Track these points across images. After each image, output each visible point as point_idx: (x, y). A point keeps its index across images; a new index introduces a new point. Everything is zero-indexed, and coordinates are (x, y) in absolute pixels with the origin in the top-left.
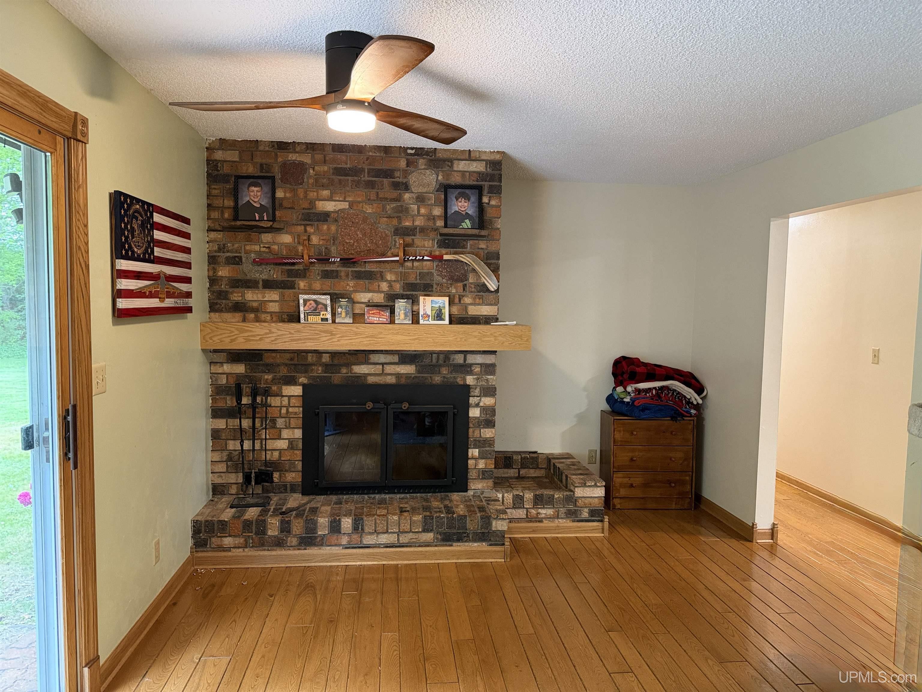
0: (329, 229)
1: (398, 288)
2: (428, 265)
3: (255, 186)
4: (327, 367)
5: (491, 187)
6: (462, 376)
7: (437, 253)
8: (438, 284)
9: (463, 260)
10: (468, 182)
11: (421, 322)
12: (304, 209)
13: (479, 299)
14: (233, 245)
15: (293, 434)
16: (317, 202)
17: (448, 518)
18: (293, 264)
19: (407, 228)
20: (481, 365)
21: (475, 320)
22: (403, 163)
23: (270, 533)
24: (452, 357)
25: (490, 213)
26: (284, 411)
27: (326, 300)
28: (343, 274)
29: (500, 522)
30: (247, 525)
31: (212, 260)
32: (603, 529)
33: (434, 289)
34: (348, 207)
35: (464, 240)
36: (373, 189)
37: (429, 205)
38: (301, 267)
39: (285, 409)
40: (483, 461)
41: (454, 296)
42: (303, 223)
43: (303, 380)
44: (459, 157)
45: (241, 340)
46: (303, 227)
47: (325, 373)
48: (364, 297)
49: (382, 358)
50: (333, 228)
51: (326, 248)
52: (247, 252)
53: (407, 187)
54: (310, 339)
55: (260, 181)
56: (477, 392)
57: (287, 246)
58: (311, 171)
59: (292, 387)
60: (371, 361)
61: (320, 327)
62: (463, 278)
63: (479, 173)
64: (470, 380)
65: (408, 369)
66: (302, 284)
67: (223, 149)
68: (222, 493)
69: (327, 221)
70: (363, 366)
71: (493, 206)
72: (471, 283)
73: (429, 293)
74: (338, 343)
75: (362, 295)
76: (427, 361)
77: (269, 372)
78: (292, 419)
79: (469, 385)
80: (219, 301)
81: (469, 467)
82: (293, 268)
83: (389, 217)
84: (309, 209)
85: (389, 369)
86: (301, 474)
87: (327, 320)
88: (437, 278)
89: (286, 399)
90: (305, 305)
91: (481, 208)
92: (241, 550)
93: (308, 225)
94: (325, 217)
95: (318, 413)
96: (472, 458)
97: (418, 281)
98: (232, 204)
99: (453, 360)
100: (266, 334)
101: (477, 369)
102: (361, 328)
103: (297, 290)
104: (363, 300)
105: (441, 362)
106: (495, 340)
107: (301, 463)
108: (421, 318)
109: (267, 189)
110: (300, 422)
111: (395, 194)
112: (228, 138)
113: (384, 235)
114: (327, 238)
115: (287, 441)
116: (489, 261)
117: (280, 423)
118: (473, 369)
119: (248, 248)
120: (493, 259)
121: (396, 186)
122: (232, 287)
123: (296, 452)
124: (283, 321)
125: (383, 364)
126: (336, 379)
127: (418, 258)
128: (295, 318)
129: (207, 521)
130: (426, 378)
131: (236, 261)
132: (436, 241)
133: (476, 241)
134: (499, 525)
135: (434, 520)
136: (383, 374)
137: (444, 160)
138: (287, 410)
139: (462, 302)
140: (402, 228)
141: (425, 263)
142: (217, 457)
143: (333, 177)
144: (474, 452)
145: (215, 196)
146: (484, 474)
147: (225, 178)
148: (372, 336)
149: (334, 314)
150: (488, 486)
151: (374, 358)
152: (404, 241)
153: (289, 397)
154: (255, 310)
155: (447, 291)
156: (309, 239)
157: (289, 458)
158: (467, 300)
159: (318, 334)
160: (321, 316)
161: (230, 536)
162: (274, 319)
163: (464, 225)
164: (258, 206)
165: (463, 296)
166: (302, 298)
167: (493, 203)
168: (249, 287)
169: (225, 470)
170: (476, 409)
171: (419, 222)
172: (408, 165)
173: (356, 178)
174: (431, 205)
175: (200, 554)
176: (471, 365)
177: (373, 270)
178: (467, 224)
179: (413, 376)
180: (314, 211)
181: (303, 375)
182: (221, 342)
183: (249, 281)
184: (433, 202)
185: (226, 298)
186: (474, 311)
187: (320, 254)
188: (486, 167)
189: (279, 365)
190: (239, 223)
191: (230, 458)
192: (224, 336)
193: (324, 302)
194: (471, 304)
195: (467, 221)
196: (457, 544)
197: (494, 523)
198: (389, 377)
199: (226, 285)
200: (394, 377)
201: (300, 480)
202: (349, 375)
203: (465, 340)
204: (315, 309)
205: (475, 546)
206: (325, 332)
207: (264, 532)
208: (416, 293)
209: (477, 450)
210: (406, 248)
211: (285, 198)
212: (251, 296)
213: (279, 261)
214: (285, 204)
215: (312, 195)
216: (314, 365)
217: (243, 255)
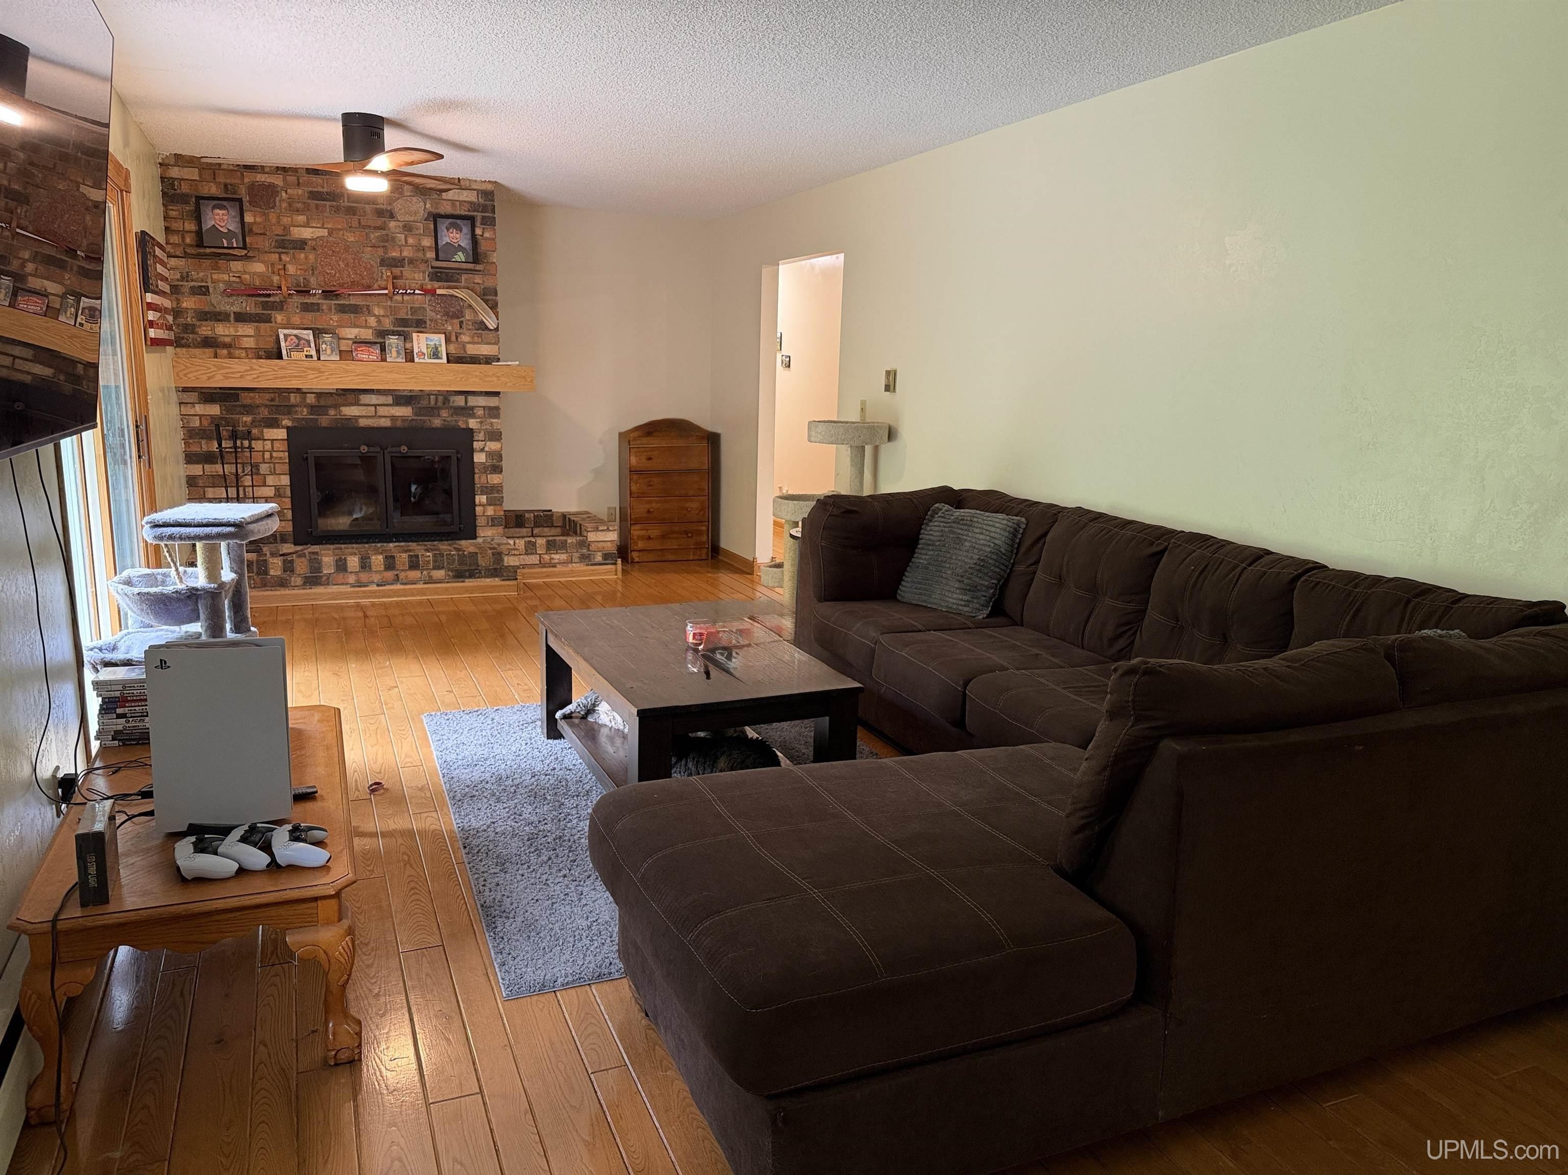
0: (306, 258)
1: (387, 324)
2: (420, 300)
3: (220, 209)
4: (313, 408)
6: (464, 419)
7: (429, 287)
8: (431, 320)
9: (457, 295)
11: (416, 360)
12: (277, 235)
13: (478, 337)
14: (198, 274)
15: (280, 480)
16: (292, 228)
17: (458, 555)
18: (269, 295)
19: (394, 259)
20: (484, 408)
21: (474, 360)
23: (272, 572)
24: (452, 398)
25: (483, 246)
26: (267, 455)
27: (309, 335)
28: (325, 307)
29: (511, 558)
32: (616, 571)
33: (428, 326)
34: (327, 234)
35: (458, 274)
36: (354, 215)
37: (417, 235)
38: (277, 299)
39: (268, 453)
40: (492, 507)
41: (450, 333)
42: (278, 250)
43: (286, 422)
44: (448, 185)
45: (219, 377)
46: (277, 255)
47: (312, 414)
48: (351, 333)
49: (374, 399)
50: (312, 257)
51: (304, 279)
52: (216, 282)
53: (391, 215)
54: (296, 377)
55: (225, 203)
56: (481, 436)
57: (260, 275)
58: (284, 194)
59: (275, 430)
60: (362, 402)
61: (306, 364)
62: (459, 315)
63: (471, 203)
64: (473, 423)
65: (404, 411)
66: (279, 317)
67: (180, 166)
69: (304, 249)
70: (352, 408)
71: (487, 239)
72: (469, 320)
73: (422, 330)
74: (327, 381)
75: (348, 330)
76: (424, 403)
77: (248, 413)
78: (276, 465)
79: (472, 429)
80: (186, 336)
81: (477, 514)
82: (268, 299)
83: (374, 247)
84: (283, 235)
85: (382, 411)
86: (291, 523)
87: (311, 356)
88: (430, 314)
89: (269, 443)
90: (286, 340)
91: (475, 241)
93: (283, 253)
94: (301, 244)
95: (307, 457)
96: (480, 505)
97: (410, 317)
99: (453, 403)
100: (247, 371)
101: (480, 412)
102: (350, 365)
103: (273, 324)
104: (349, 337)
105: (439, 404)
106: (498, 380)
107: (290, 511)
108: (415, 356)
109: (233, 212)
110: (287, 467)
111: (379, 222)
112: (184, 154)
113: (369, 267)
114: (305, 267)
115: (273, 488)
116: (486, 298)
117: (264, 468)
118: (475, 411)
119: (215, 276)
120: (491, 295)
121: (379, 213)
122: (200, 320)
123: (284, 499)
124: (263, 358)
125: (375, 406)
126: (324, 421)
127: (409, 291)
130: (424, 421)
131: (203, 291)
132: (427, 274)
133: (472, 276)
134: (509, 561)
135: (445, 557)
136: (376, 416)
138: (271, 455)
139: (459, 340)
140: (389, 258)
141: (416, 297)
143: (309, 201)
144: (481, 499)
145: (175, 218)
146: (493, 522)
147: (183, 199)
148: (363, 375)
149: (318, 351)
150: (498, 533)
151: (365, 399)
152: (392, 273)
153: (272, 440)
154: (227, 346)
155: (442, 327)
156: (285, 269)
158: (465, 338)
159: (305, 372)
160: (305, 353)
162: (250, 356)
163: (457, 258)
164: (226, 231)
165: (460, 334)
166: (282, 333)
167: (487, 235)
168: (218, 320)
170: (481, 454)
171: (408, 253)
172: (391, 191)
173: (334, 203)
174: (420, 235)
176: (472, 408)
177: (358, 303)
178: (460, 257)
179: (410, 418)
180: (288, 238)
181: (286, 417)
182: (197, 379)
183: (220, 313)
184: (422, 232)
186: (472, 350)
187: (298, 285)
188: (478, 197)
189: (258, 406)
192: (199, 373)
193: (306, 337)
194: (469, 343)
195: (460, 253)
196: (469, 580)
197: (506, 558)
198: (383, 419)
199: (192, 317)
200: (388, 419)
201: (291, 529)
202: (338, 417)
203: (466, 380)
204: (298, 345)
205: (488, 581)
206: (313, 369)
208: (408, 329)
209: (485, 497)
210: (395, 281)
211: (255, 223)
212: (222, 330)
213: (252, 292)
214: (256, 230)
215: (285, 220)
216: (297, 406)
217: (209, 284)
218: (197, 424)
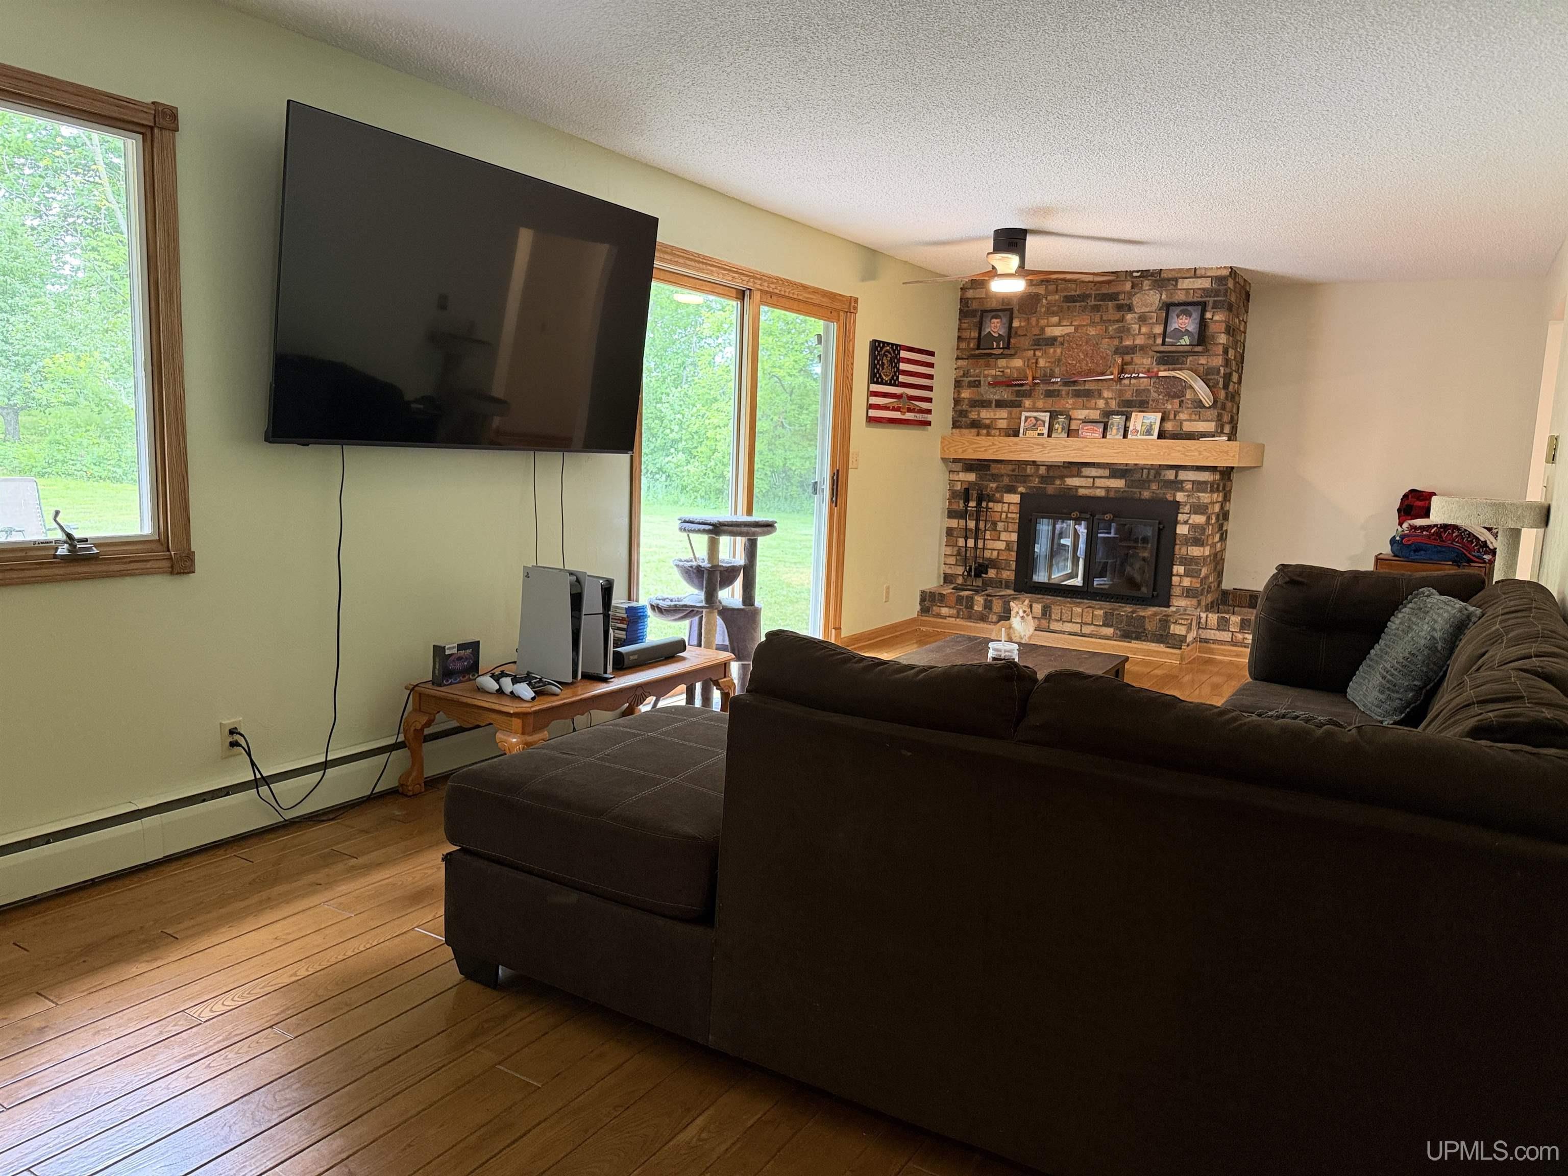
0: (1055, 351)
1: (1113, 405)
2: (1144, 382)
3: (996, 318)
4: (1043, 479)
5: (1215, 302)
6: (1173, 492)
7: (1154, 370)
8: (1153, 401)
9: (1179, 376)
10: (1191, 299)
12: (1035, 335)
13: (1196, 415)
14: (975, 371)
15: (1010, 536)
16: (1047, 329)
17: (1127, 616)
18: (1022, 385)
19: (1127, 347)
20: (1193, 482)
21: (1191, 436)
22: (1128, 286)
23: (976, 608)
24: (1163, 472)
25: (1214, 328)
26: (1004, 515)
27: (1046, 417)
28: (1063, 393)
29: (1178, 627)
30: (959, 600)
31: (958, 384)
34: (1073, 331)
35: (1184, 357)
36: (1098, 312)
37: (1149, 324)
38: (1027, 388)
40: (1189, 579)
41: (1169, 412)
42: (1033, 347)
44: (1184, 276)
45: (970, 451)
46: (1032, 352)
47: (1042, 484)
48: (1081, 414)
49: (1093, 472)
50: (1059, 351)
51: (1051, 370)
52: (986, 376)
53: (1130, 308)
54: (1025, 451)
55: (1000, 313)
56: (1187, 509)
57: (1017, 369)
58: (1044, 301)
59: (1012, 495)
60: (1083, 474)
62: (1180, 395)
63: (1204, 289)
64: (1180, 497)
65: (1119, 483)
66: (1027, 403)
67: (974, 289)
68: (951, 583)
69: (1054, 344)
70: (1074, 479)
71: (1216, 321)
72: (1188, 399)
74: (1049, 455)
75: (1079, 411)
76: (1137, 476)
77: (995, 481)
78: (1010, 524)
79: (1179, 502)
80: (960, 419)
81: (1173, 583)
82: (1021, 388)
83: (1111, 338)
84: (1039, 335)
85: (1099, 482)
86: (1014, 573)
88: (1154, 395)
89: (1006, 505)
90: (1026, 421)
91: (1203, 324)
92: (954, 619)
93: (1037, 349)
94: (1052, 341)
95: (1033, 519)
96: (1177, 575)
97: (1135, 398)
98: (977, 335)
99: (1164, 476)
100: (990, 446)
101: (1189, 486)
103: (1023, 409)
104: (1080, 417)
105: (1151, 477)
106: (1200, 454)
107: (1015, 563)
110: (1016, 526)
111: (1118, 316)
113: (1105, 355)
114: (1053, 360)
115: (1005, 543)
116: (1209, 377)
117: (1000, 526)
118: (1184, 485)
119: (986, 372)
120: (1213, 374)
121: (1120, 308)
122: (971, 407)
123: (1011, 553)
124: (1009, 436)
125: (1094, 478)
126: (1050, 489)
127: (1133, 375)
128: (1016, 434)
129: (930, 592)
130: (1135, 493)
131: (976, 384)
132: (1153, 359)
133: (1197, 357)
134: (1177, 630)
135: (1114, 617)
136: (1093, 487)
137: (1169, 280)
138: (1007, 515)
139: (1177, 418)
140: (1122, 347)
141: (1142, 380)
142: (949, 551)
143: (1063, 304)
144: (1179, 569)
145: (965, 329)
147: (973, 313)
148: (1078, 449)
150: (1191, 605)
151: (1086, 471)
152: (1123, 359)
153: (1009, 504)
154: (988, 427)
156: (1036, 363)
157: (1005, 558)
158: (1182, 416)
159: (1032, 447)
160: (1039, 431)
161: (946, 607)
163: (1182, 342)
164: (997, 336)
165: (1179, 412)
166: (1024, 414)
167: (1216, 318)
168: (984, 407)
169: (954, 563)
170: (1184, 526)
171: (1139, 341)
172: (1132, 288)
173: (1083, 303)
174: (1153, 324)
175: (924, 618)
176: (1182, 482)
177: (1091, 388)
178: (1186, 340)
179: (1122, 490)
180: (1044, 337)
181: (1022, 485)
183: (985, 401)
184: (1155, 321)
185: (966, 417)
186: (1188, 427)
187: (1044, 375)
188: (1212, 283)
189: (1002, 475)
190: (977, 352)
191: (959, 554)
192: (958, 446)
193: (1043, 418)
194: (1185, 420)
195: (1186, 338)
196: (1135, 641)
197: (1172, 626)
198: (1099, 490)
199: (966, 405)
200: (1103, 490)
201: (1014, 578)
202: (1062, 486)
203: (1169, 455)
204: (1034, 426)
205: (1153, 646)
207: (972, 607)
208: (1131, 409)
209: (1183, 567)
210: (1125, 367)
211: (1020, 327)
212: (985, 414)
213: (1008, 384)
214: (1020, 332)
215: (1043, 322)
216: (1032, 476)
217: (982, 379)
218: (959, 488)
